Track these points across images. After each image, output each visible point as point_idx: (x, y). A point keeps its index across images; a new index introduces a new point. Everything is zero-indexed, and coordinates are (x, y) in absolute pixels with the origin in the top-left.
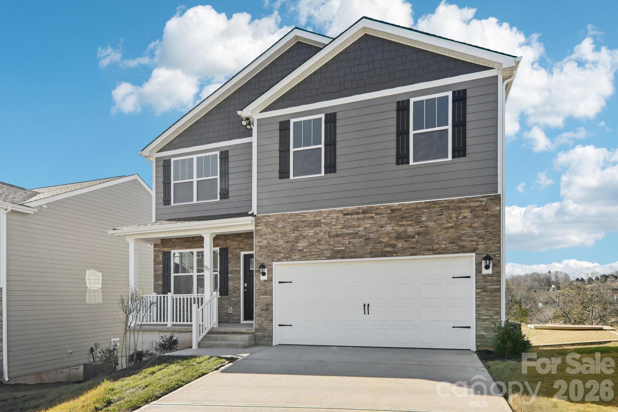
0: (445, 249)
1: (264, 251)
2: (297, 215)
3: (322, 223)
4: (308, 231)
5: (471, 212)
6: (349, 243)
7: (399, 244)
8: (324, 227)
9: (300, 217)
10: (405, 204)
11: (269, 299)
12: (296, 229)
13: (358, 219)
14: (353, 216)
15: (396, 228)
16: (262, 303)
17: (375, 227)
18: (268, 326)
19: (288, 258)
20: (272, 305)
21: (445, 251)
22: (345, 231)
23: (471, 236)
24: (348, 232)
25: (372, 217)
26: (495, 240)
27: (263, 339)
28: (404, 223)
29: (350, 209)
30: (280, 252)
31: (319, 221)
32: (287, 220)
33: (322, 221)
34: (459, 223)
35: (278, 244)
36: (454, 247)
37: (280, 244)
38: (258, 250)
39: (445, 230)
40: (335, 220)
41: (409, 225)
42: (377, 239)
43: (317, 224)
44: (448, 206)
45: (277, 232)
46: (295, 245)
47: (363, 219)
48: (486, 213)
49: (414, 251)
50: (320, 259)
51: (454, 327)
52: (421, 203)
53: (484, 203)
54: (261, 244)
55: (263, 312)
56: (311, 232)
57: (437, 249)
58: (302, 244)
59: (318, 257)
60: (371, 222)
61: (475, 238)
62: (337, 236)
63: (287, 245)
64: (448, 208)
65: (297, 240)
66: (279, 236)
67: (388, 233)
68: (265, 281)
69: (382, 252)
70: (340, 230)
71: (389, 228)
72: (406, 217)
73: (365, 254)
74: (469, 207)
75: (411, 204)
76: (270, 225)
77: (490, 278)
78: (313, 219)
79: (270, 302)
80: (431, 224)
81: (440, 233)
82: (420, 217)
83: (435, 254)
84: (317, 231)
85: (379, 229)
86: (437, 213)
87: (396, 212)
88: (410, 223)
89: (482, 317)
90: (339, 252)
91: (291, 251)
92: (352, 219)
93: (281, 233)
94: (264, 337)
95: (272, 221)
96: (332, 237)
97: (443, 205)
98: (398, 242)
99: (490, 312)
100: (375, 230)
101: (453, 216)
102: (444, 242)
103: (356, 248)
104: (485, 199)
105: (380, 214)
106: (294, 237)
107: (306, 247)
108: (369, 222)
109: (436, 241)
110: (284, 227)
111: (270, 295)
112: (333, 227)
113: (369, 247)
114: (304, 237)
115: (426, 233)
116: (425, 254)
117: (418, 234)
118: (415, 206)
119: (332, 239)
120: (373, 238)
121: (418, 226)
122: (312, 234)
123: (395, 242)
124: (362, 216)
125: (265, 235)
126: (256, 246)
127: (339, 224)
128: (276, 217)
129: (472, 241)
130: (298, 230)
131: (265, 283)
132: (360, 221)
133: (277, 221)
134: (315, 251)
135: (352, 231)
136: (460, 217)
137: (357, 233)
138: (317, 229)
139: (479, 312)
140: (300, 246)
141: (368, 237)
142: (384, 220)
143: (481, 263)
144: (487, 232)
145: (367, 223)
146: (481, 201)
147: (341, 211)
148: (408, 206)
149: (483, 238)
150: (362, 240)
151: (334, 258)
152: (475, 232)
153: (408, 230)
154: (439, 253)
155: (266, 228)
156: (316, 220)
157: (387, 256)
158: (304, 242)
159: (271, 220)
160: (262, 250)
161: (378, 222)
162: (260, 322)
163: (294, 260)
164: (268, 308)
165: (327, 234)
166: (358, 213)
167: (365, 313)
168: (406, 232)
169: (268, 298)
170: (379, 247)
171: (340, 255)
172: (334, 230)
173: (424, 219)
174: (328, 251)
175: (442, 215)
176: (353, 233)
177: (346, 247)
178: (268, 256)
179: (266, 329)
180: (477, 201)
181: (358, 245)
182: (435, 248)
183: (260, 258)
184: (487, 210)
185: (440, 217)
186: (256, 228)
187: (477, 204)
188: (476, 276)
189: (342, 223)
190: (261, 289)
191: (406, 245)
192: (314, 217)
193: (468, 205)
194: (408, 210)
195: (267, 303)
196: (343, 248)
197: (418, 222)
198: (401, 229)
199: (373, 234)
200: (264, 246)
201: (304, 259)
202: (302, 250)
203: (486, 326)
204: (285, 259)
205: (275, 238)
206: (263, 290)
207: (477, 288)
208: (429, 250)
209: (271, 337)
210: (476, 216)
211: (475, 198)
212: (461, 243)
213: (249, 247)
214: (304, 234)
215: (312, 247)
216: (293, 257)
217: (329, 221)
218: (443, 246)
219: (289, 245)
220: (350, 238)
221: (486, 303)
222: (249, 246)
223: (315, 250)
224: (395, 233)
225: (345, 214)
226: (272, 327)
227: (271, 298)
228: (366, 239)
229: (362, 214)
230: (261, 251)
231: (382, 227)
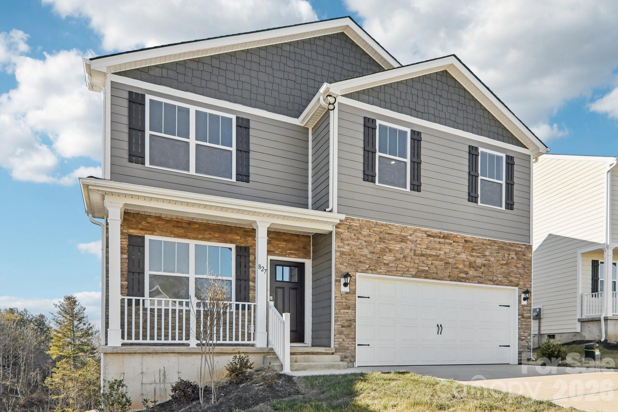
0: (501, 281)
1: (346, 258)
2: (383, 225)
3: (408, 240)
4: (394, 245)
5: (516, 254)
6: (432, 264)
7: (470, 272)
8: (409, 244)
9: (386, 228)
10: (475, 238)
11: (352, 314)
12: (382, 240)
13: (439, 242)
14: (435, 239)
15: (469, 258)
16: (344, 318)
17: (453, 253)
18: (350, 345)
19: (372, 270)
20: (355, 322)
21: (500, 283)
22: (429, 252)
23: (516, 274)
24: (431, 253)
25: (451, 244)
26: (529, 279)
27: (344, 360)
28: (475, 254)
29: (434, 232)
30: (365, 263)
31: (405, 237)
32: (373, 229)
33: (409, 237)
34: (509, 262)
35: (363, 253)
36: (506, 281)
37: (365, 253)
38: (339, 256)
39: (501, 266)
40: (420, 239)
41: (478, 257)
42: (455, 264)
43: (403, 240)
44: (503, 247)
45: (361, 240)
46: (381, 257)
47: (444, 244)
48: (524, 257)
49: (481, 280)
50: (406, 276)
51: (500, 346)
52: (486, 239)
53: (523, 250)
54: (342, 249)
55: (345, 328)
56: (397, 247)
57: (496, 280)
58: (388, 258)
59: (404, 273)
60: (451, 248)
61: (518, 276)
62: (423, 255)
63: (372, 256)
64: (502, 248)
65: (383, 251)
66: (363, 244)
67: (464, 261)
68: (347, 293)
69: (458, 277)
70: (424, 250)
71: (463, 256)
72: (476, 250)
73: (446, 277)
74: (515, 250)
75: (479, 239)
76: (353, 230)
77: (526, 308)
78: (399, 233)
79: (353, 318)
80: (492, 259)
81: (498, 268)
82: (485, 251)
83: (494, 285)
84: (403, 247)
85: (456, 256)
86: (496, 250)
87: (469, 243)
88: (478, 255)
89: (522, 338)
90: (423, 271)
91: (377, 263)
92: (435, 241)
93: (365, 242)
94: (346, 357)
95: (356, 226)
96: (417, 256)
97: (500, 245)
98: (470, 270)
99: (526, 334)
100: (453, 256)
101: (506, 255)
102: (500, 276)
103: (438, 270)
104: (524, 247)
105: (457, 242)
106: (379, 249)
107: (392, 262)
108: (448, 247)
109: (495, 274)
110: (369, 235)
111: (353, 310)
112: (419, 246)
113: (449, 270)
114: (390, 251)
115: (489, 266)
116: (488, 283)
117: (484, 265)
118: (481, 241)
119: (418, 257)
120: (452, 263)
121: (484, 259)
122: (398, 249)
123: (468, 270)
124: (442, 240)
125: (348, 240)
126: (336, 251)
127: (424, 244)
128: (361, 222)
129: (517, 277)
130: (384, 242)
131: (347, 295)
132: (441, 245)
133: (361, 227)
134: (401, 268)
135: (435, 254)
136: (510, 257)
137: (438, 256)
138: (403, 245)
139: (520, 334)
140: (386, 259)
141: (447, 262)
142: (460, 249)
143: (521, 295)
144: (525, 272)
145: (447, 248)
146: (522, 248)
147: (426, 232)
148: (477, 240)
149: (522, 276)
150: (442, 264)
151: (419, 277)
152: (518, 271)
153: (477, 261)
154: (497, 284)
155: (348, 231)
156: (402, 236)
157: (462, 281)
158: (390, 255)
159: (355, 224)
160: (345, 256)
161: (456, 249)
162: (341, 340)
163: (380, 273)
164: (350, 324)
165: (413, 251)
166: (440, 238)
167: (438, 333)
168: (475, 262)
169: (350, 314)
170: (456, 272)
171: (423, 275)
172: (419, 249)
173: (487, 253)
174: (413, 269)
175: (499, 253)
176: (435, 255)
177: (429, 268)
178: (351, 265)
179: (347, 349)
180: (519, 247)
181: (439, 267)
182: (494, 279)
183: (341, 266)
184: (524, 256)
185: (498, 254)
186: (337, 230)
187: (519, 249)
188: (519, 305)
189: (426, 244)
190: (342, 302)
191: (476, 274)
192: (401, 232)
193: (514, 248)
194: (477, 243)
195: (349, 319)
196: (427, 268)
197: (484, 256)
198: (472, 259)
199: (451, 260)
200: (347, 252)
201: (390, 274)
202: (388, 264)
203: (524, 344)
204: (370, 271)
205: (359, 246)
206: (345, 304)
207: (519, 315)
208: (491, 281)
209: (354, 357)
210: (519, 259)
211: (518, 244)
212: (510, 278)
213: (280, 252)
214: (390, 247)
215: (398, 262)
216: (379, 271)
217: (415, 239)
218: (499, 279)
219: (375, 257)
220: (433, 260)
221: (524, 326)
222: (279, 250)
223: (401, 266)
224: (468, 261)
225: (429, 236)
226: (354, 346)
227: (353, 313)
228: (446, 263)
229: (442, 239)
230: (342, 258)
231: (459, 254)
